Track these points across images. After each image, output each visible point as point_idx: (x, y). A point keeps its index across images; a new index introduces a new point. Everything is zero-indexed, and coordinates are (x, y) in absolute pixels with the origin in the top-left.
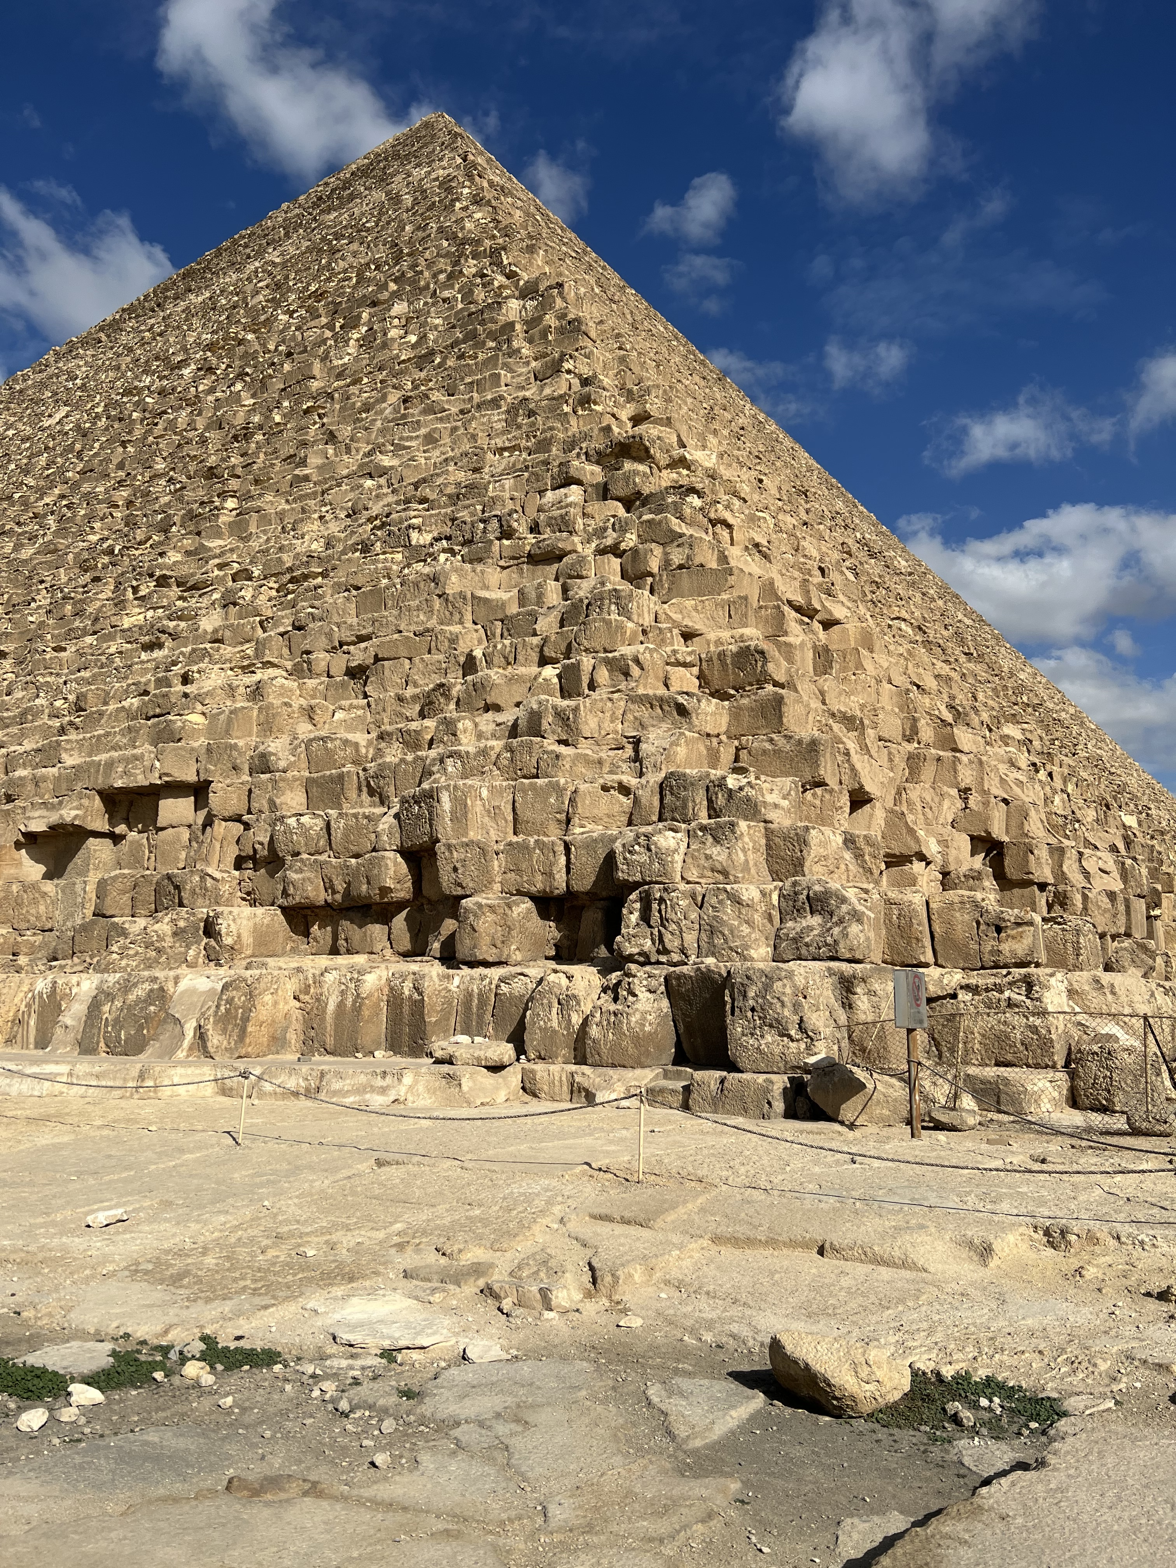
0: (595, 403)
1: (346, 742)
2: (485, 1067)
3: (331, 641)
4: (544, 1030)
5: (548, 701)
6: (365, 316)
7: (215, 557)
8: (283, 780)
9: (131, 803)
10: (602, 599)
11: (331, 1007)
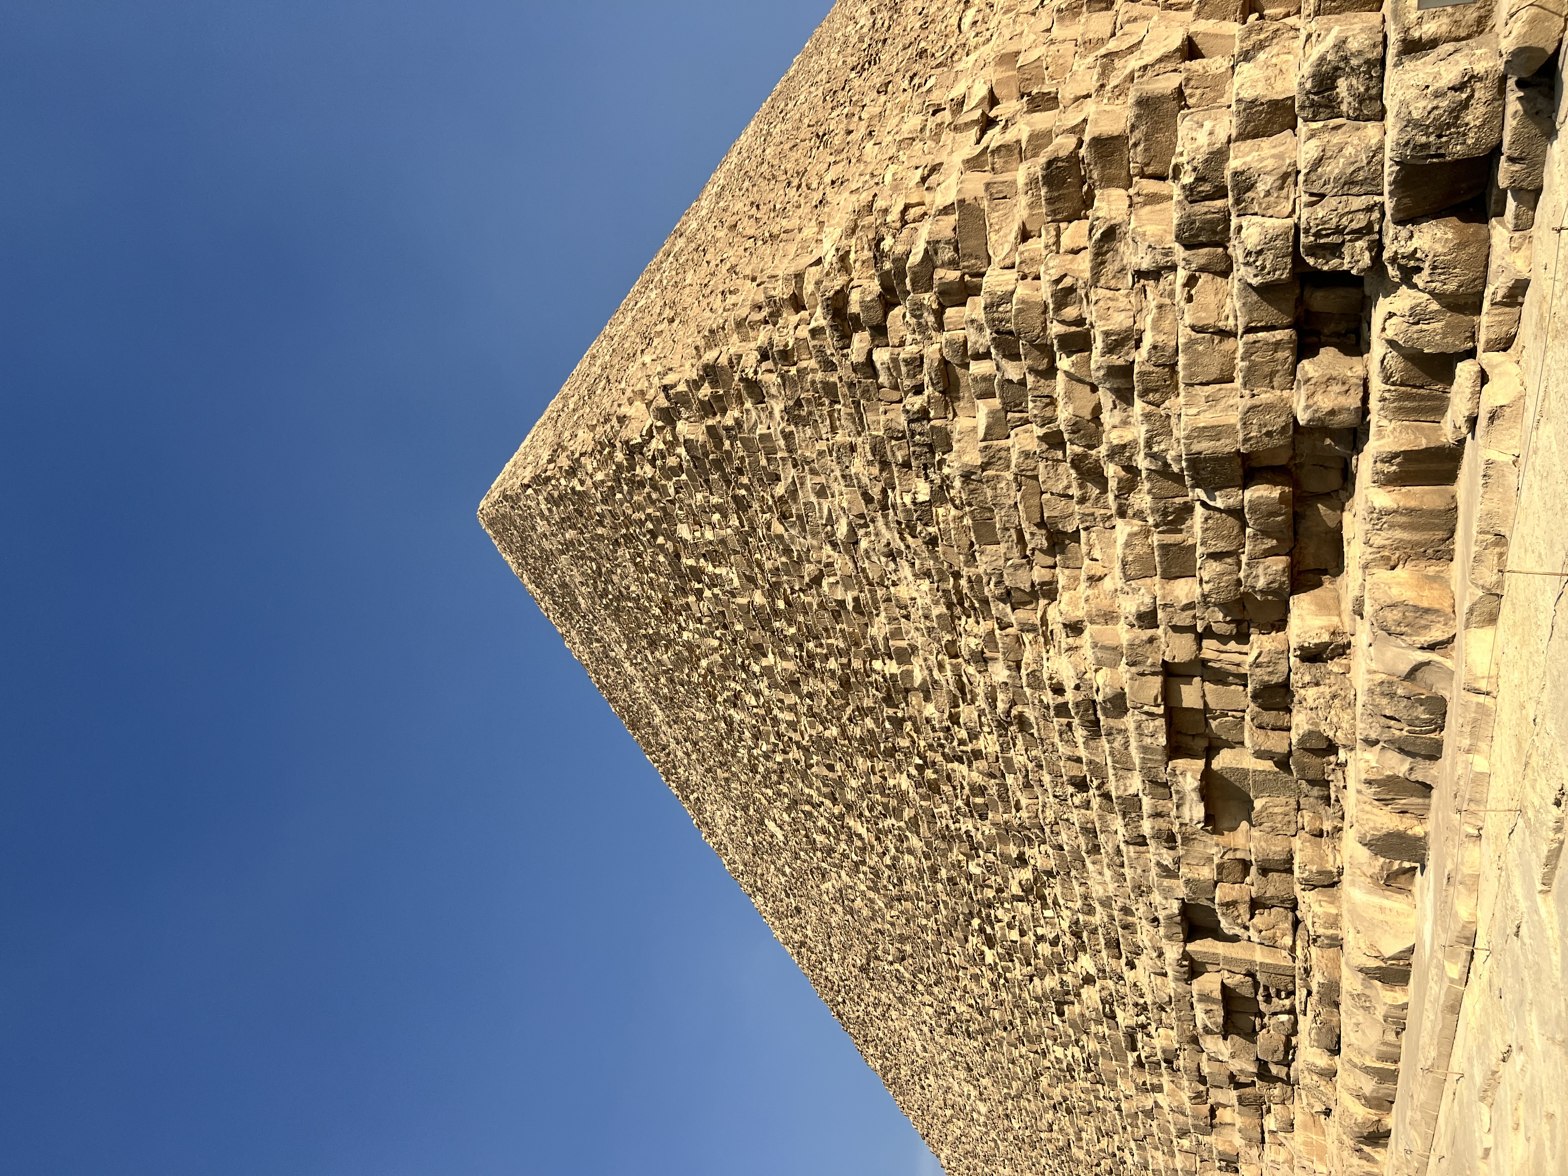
0: (786, 345)
1: (1127, 545)
2: (1482, 386)
3: (1022, 565)
4: (1444, 335)
5: (1096, 361)
6: (691, 562)
7: (931, 675)
8: (1164, 597)
9: (1179, 733)
10: (993, 320)
11: (1405, 536)
